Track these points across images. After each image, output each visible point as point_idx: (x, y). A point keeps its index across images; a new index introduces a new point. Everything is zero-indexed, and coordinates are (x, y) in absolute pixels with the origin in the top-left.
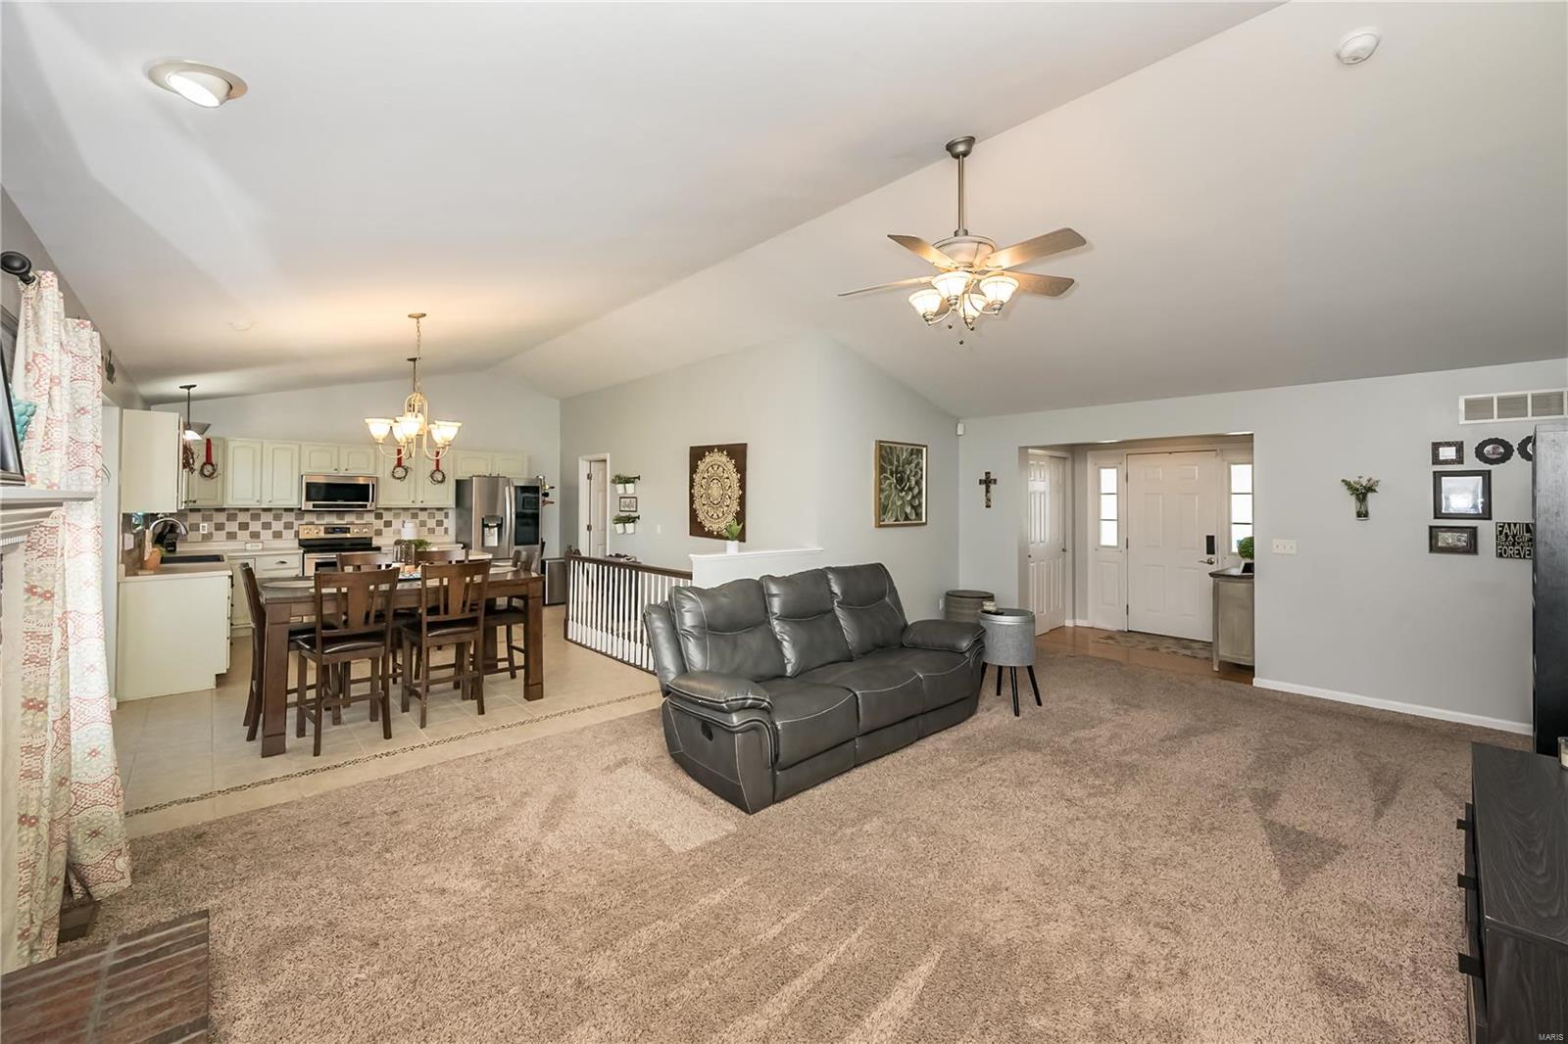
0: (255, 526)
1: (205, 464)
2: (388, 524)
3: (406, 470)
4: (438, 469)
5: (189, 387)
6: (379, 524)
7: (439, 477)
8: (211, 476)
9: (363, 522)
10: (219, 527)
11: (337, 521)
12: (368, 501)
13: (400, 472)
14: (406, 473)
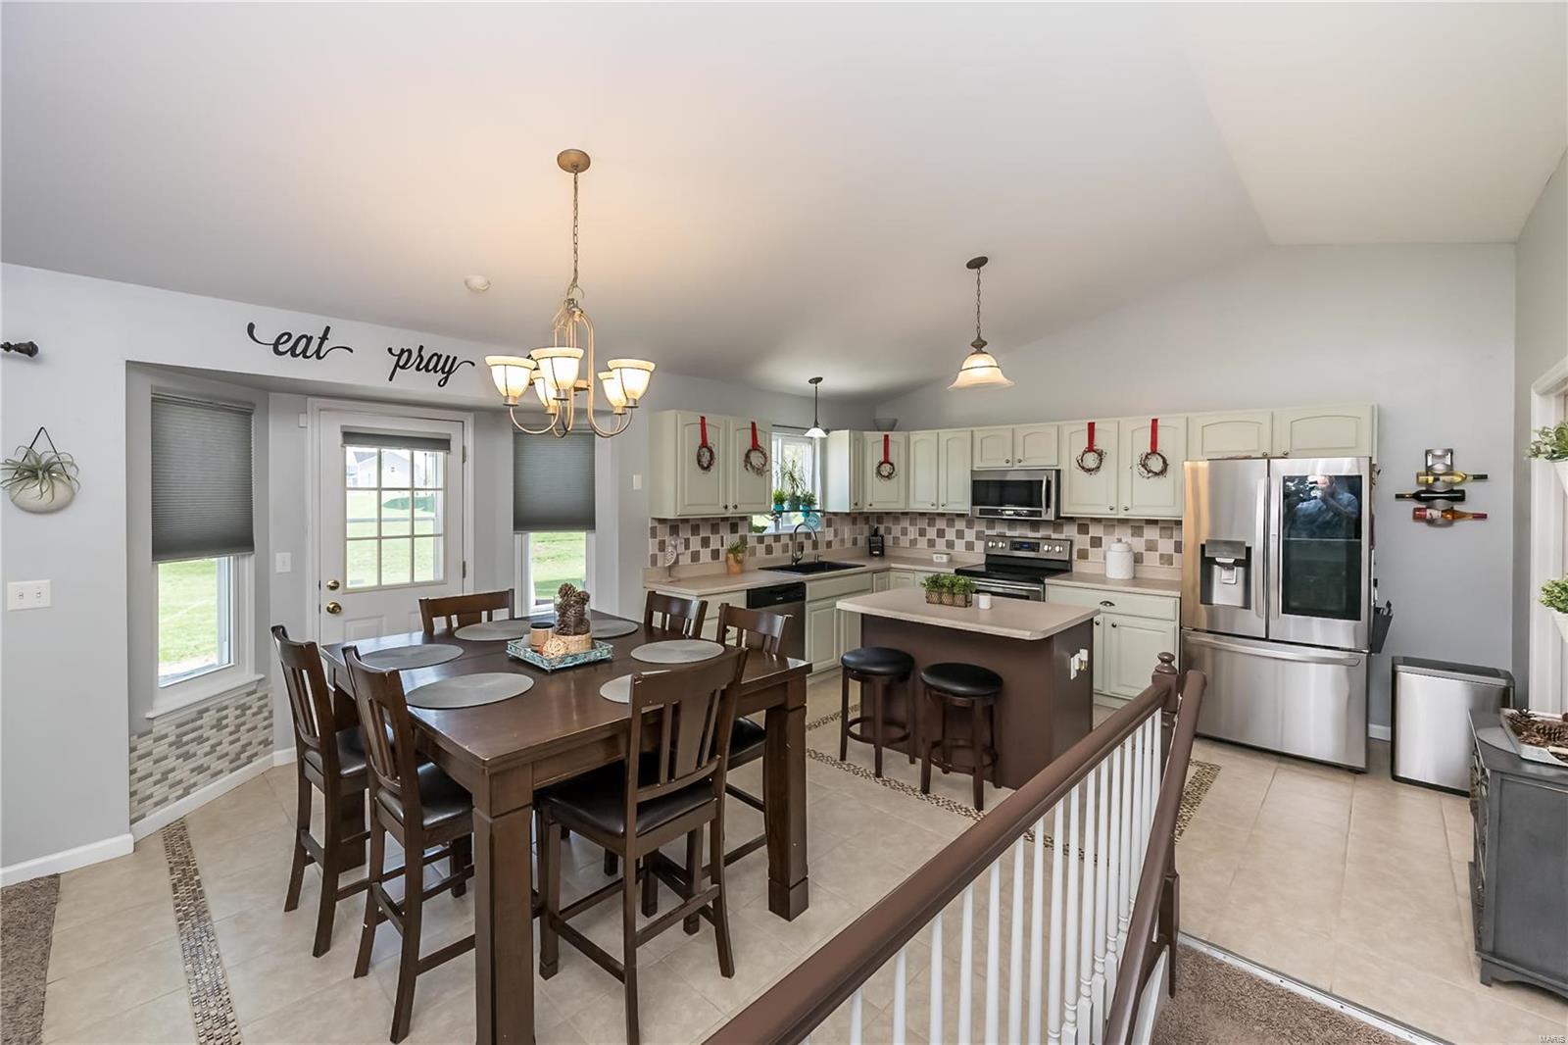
0: (950, 534)
1: (881, 464)
2: (1096, 542)
3: (1100, 454)
4: (1154, 451)
5: (818, 380)
6: (1082, 541)
7: (1156, 464)
8: (889, 477)
9: (1062, 536)
10: (922, 533)
11: (1031, 534)
12: (1041, 506)
13: (1091, 460)
14: (1101, 460)
